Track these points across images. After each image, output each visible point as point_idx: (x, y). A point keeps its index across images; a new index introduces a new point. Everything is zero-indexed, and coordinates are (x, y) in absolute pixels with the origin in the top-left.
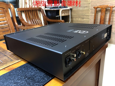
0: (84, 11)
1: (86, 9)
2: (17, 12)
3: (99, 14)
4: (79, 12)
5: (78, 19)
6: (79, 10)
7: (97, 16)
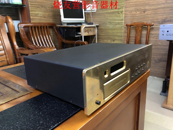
0: (114, 30)
1: (118, 26)
4: (108, 31)
5: (107, 40)
6: (108, 29)
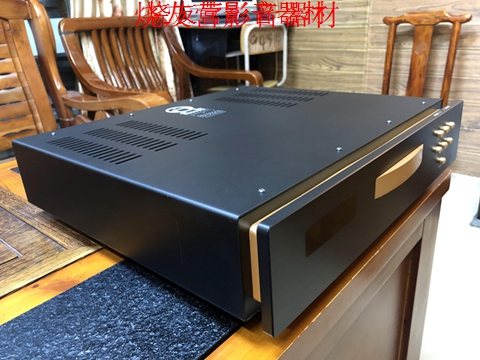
0: (342, 34)
1: (350, 24)
2: (60, 34)
3: (407, 49)
4: (323, 38)
6: (322, 31)
7: (398, 56)
